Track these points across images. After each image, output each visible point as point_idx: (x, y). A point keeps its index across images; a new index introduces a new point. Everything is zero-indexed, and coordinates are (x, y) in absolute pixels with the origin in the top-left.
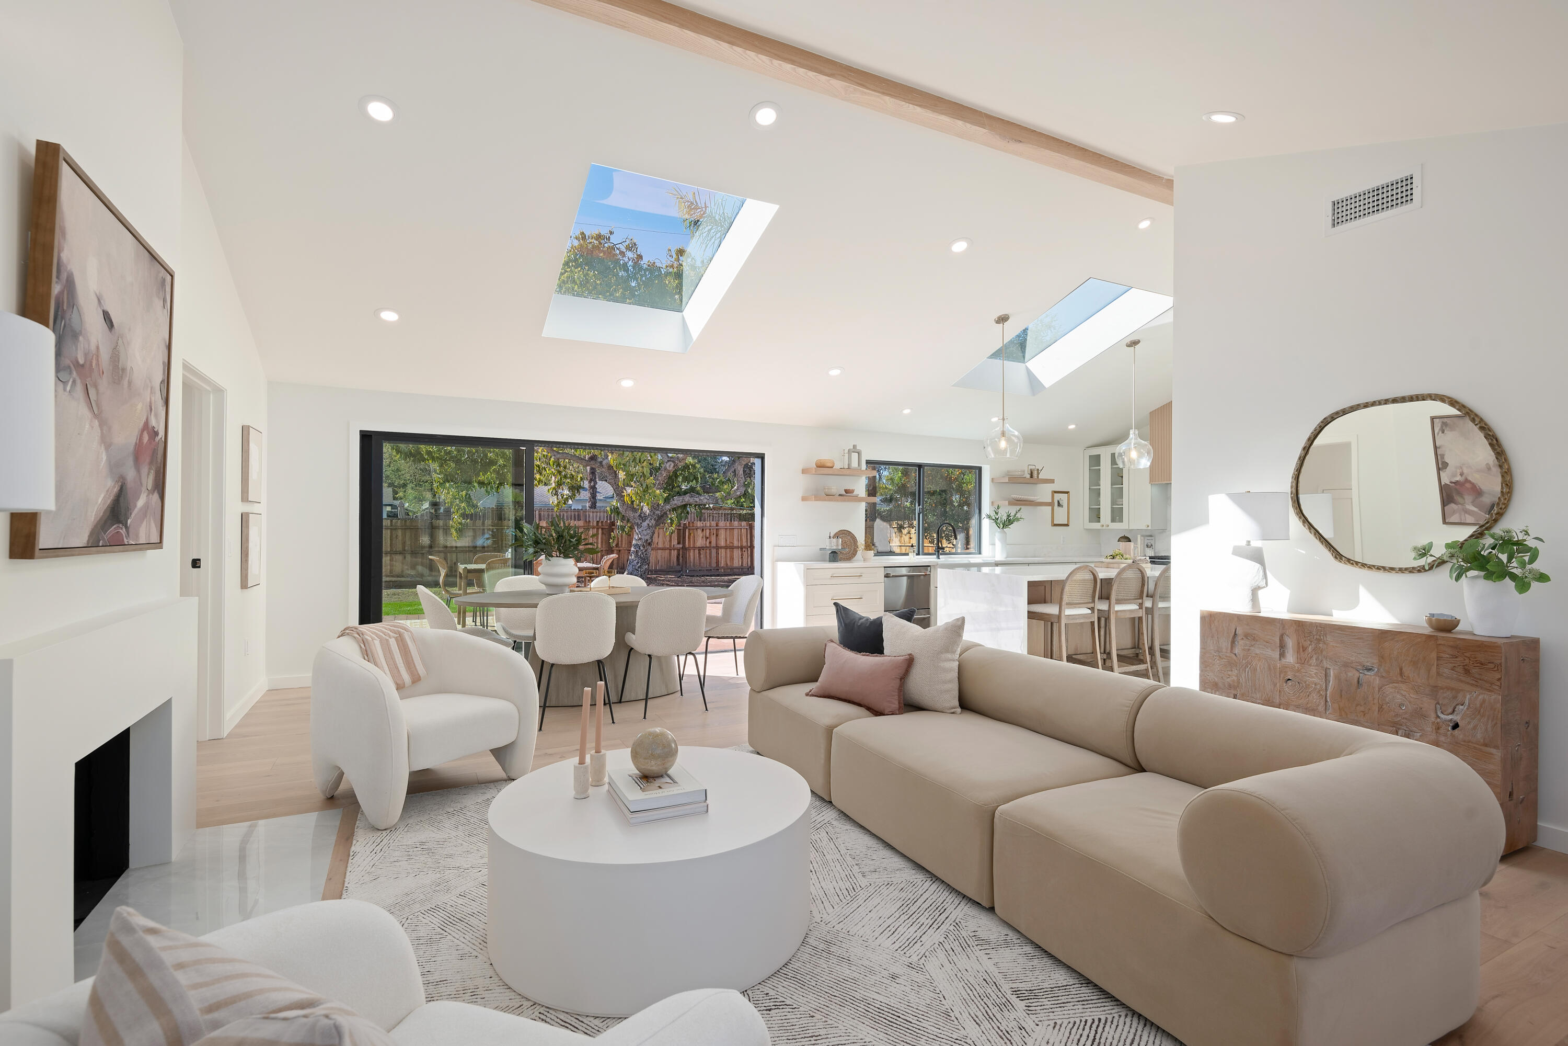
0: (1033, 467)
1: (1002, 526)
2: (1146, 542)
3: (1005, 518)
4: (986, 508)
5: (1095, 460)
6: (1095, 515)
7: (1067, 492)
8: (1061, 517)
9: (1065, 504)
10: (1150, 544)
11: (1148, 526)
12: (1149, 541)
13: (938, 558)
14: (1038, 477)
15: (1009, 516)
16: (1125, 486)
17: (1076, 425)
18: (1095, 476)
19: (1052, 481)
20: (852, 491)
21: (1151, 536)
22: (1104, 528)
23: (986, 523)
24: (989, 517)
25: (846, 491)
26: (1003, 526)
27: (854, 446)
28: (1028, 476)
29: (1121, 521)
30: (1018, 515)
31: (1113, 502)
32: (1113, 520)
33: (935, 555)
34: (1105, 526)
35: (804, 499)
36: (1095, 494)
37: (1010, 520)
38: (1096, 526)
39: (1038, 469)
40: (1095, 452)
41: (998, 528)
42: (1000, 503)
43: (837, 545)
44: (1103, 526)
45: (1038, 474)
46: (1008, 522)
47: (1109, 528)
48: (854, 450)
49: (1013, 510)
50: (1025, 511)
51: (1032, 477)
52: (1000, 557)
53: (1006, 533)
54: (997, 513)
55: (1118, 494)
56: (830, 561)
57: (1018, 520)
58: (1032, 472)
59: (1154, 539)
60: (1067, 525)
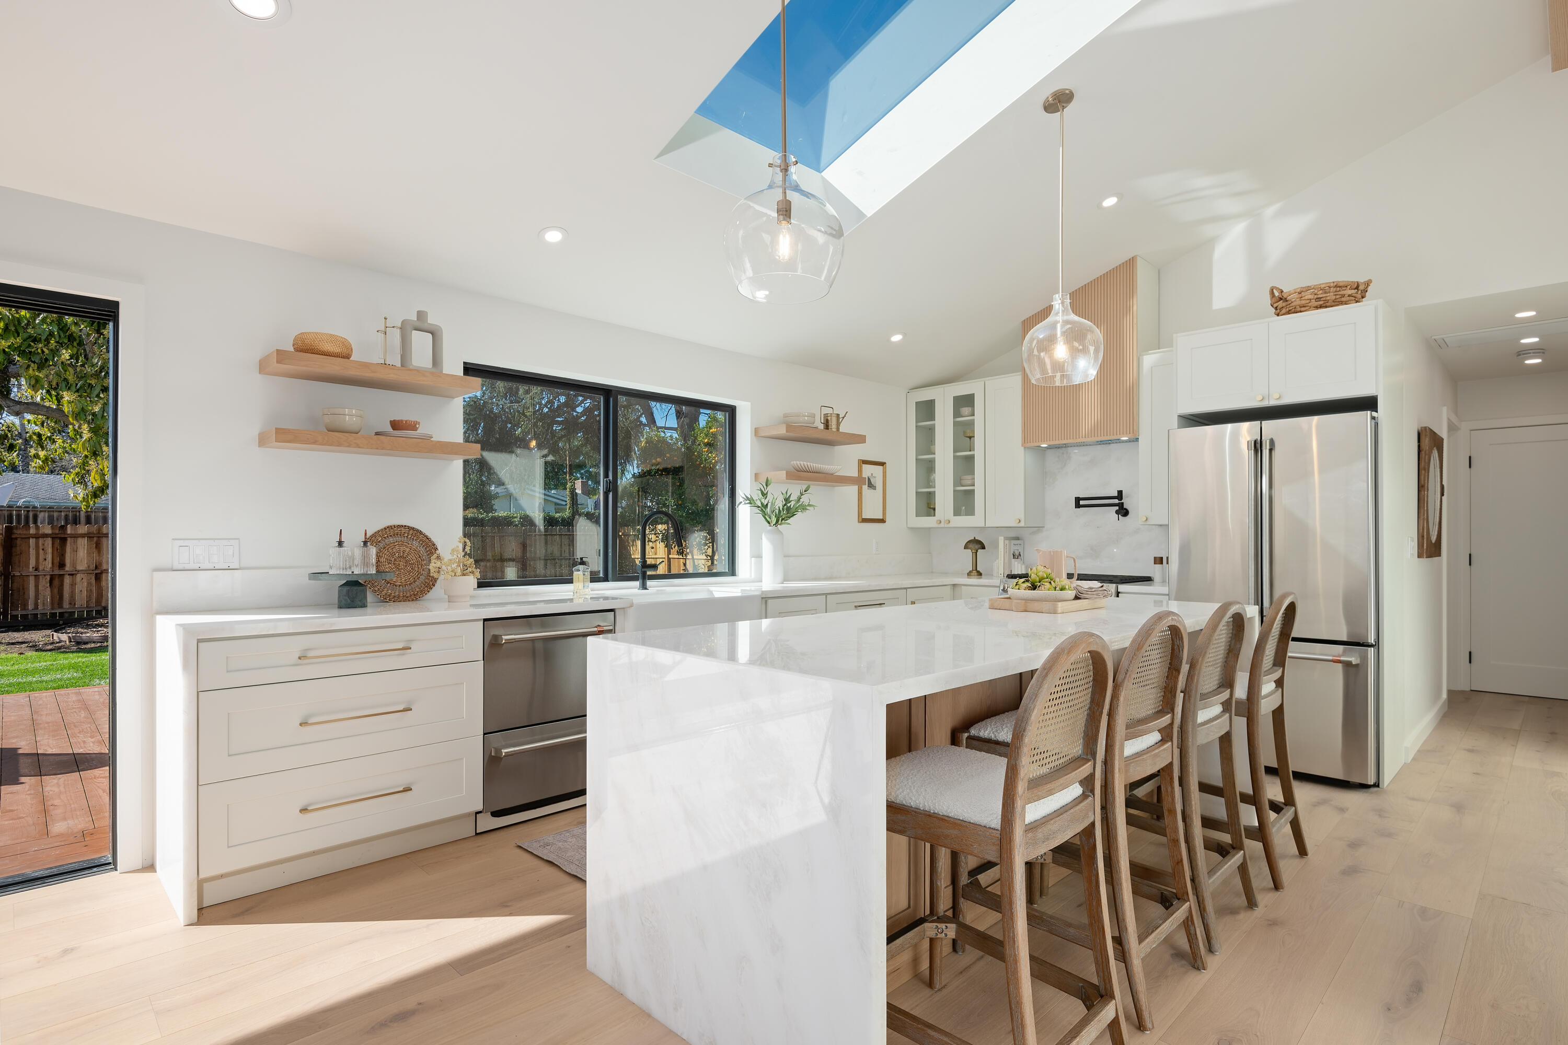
0: (829, 411)
1: (774, 520)
2: (1013, 548)
3: (779, 504)
4: (745, 485)
5: (927, 410)
6: (927, 505)
7: (882, 464)
8: (872, 510)
9: (878, 483)
10: (1017, 553)
11: (1020, 521)
12: (1016, 548)
13: (644, 587)
14: (838, 429)
15: (787, 500)
16: (978, 453)
17: (905, 335)
18: (926, 437)
19: (861, 439)
20: (413, 426)
21: (1017, 538)
22: (942, 525)
23: (744, 513)
24: (750, 501)
25: (395, 425)
26: (777, 521)
27: (421, 315)
28: (821, 427)
29: (970, 511)
30: (805, 499)
31: (958, 482)
32: (957, 513)
33: (637, 580)
34: (943, 522)
35: (262, 441)
36: (927, 468)
37: (789, 509)
38: (927, 522)
39: (838, 415)
40: (925, 395)
41: (768, 525)
42: (771, 475)
43: (365, 563)
44: (940, 522)
45: (838, 424)
46: (786, 513)
47: (951, 525)
48: (418, 324)
49: (794, 490)
50: (816, 494)
51: (827, 426)
52: (769, 583)
53: (781, 533)
54: (764, 495)
55: (965, 465)
56: (340, 607)
57: (804, 508)
58: (827, 421)
59: (1022, 544)
60: (882, 521)
